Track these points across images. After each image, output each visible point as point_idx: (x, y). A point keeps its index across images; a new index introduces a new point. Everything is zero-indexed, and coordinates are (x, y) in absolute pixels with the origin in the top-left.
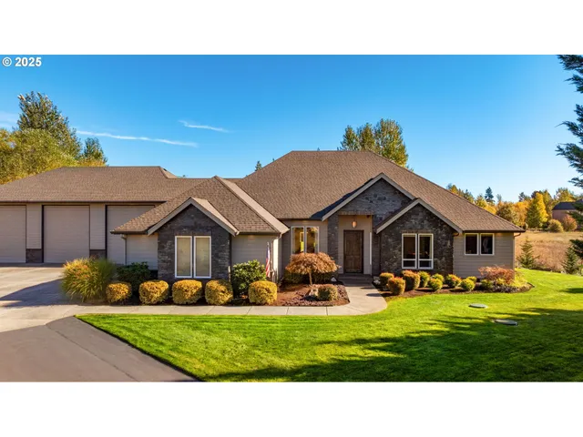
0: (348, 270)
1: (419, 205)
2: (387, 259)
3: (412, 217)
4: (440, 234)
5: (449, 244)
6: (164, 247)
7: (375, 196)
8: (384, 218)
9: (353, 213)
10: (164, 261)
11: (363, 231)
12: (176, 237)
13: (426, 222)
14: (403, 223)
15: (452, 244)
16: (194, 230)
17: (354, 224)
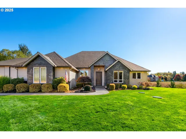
0: (97, 85)
1: (119, 61)
2: (109, 80)
3: (117, 66)
4: (126, 71)
5: (128, 75)
6: (29, 72)
7: (105, 59)
8: (108, 66)
9: (98, 65)
10: (29, 77)
11: (102, 72)
12: (34, 68)
13: (121, 67)
14: (114, 68)
15: (129, 75)
16: (40, 65)
17: (99, 69)
